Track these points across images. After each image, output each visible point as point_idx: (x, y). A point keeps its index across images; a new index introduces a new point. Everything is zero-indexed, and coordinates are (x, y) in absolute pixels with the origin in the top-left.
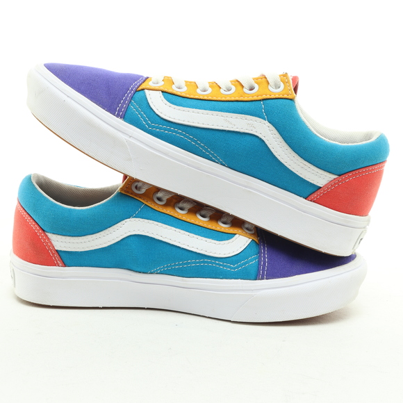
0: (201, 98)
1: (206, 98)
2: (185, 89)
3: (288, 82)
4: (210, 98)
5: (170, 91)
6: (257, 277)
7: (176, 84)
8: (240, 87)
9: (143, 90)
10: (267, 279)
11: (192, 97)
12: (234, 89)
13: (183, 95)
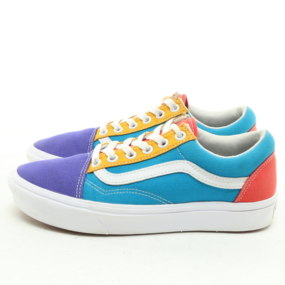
0: (133, 131)
1: (136, 131)
2: (122, 129)
3: (181, 103)
4: (139, 130)
5: (113, 134)
7: (116, 128)
8: (153, 117)
9: (97, 140)
11: (128, 133)
12: (150, 118)
13: (122, 134)
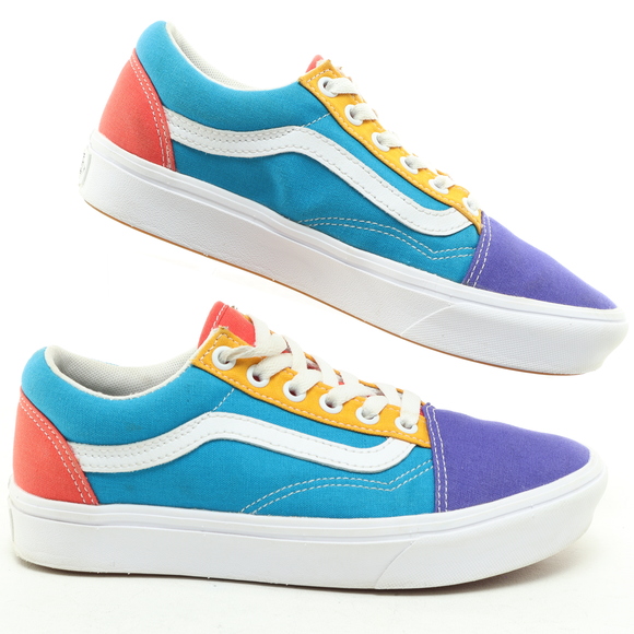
6: (464, 279)
10: (476, 287)
